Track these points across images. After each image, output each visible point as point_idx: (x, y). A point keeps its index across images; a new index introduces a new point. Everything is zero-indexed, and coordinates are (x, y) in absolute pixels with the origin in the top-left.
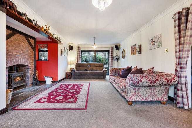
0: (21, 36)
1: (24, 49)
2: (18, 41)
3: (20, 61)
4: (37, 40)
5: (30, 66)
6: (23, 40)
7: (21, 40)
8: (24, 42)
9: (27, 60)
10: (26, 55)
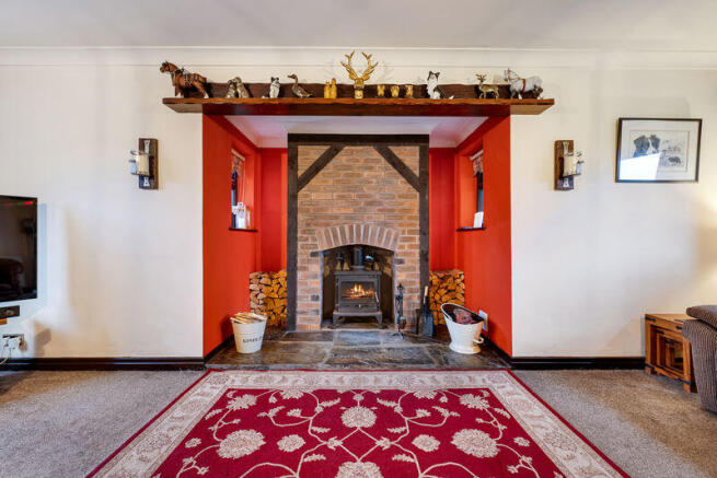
0: (361, 148)
1: (372, 193)
2: (350, 168)
3: (358, 235)
4: (433, 144)
5: (397, 251)
6: (366, 161)
7: (361, 164)
8: (371, 168)
9: (386, 230)
10: (379, 210)
